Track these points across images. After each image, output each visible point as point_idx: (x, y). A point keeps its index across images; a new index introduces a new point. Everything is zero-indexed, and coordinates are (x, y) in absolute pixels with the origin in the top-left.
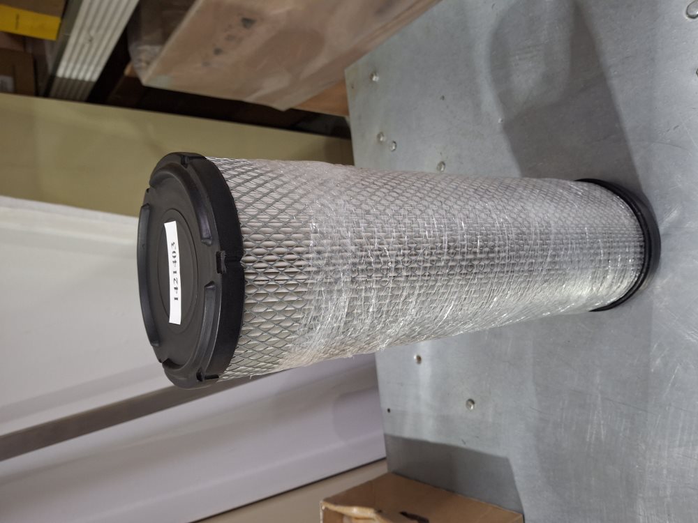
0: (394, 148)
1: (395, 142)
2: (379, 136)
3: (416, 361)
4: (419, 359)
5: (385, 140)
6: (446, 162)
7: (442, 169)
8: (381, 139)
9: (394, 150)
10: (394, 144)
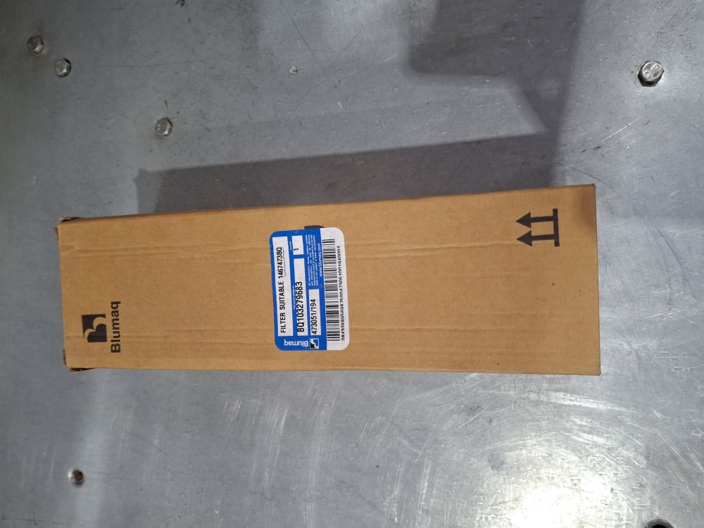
0: (65, 71)
1: (68, 61)
2: (32, 42)
3: (74, 480)
4: (79, 476)
5: (44, 52)
6: (173, 121)
7: (166, 133)
8: (37, 49)
9: (65, 75)
10: (66, 64)
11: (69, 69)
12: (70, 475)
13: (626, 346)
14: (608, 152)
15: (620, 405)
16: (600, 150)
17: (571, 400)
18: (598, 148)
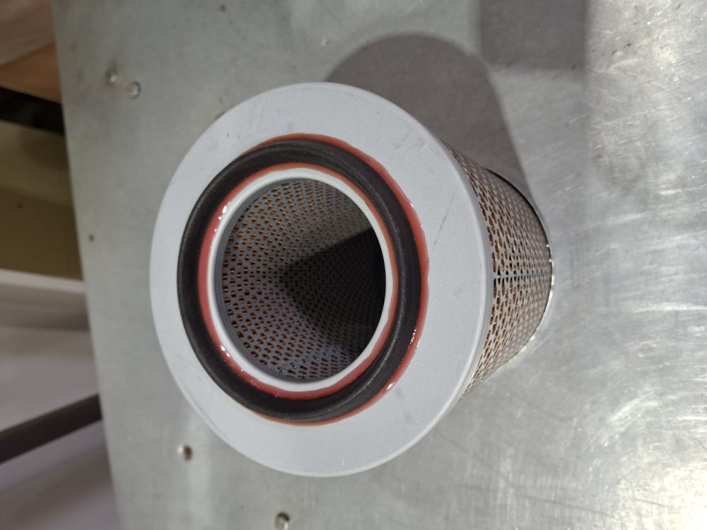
0: (136, 93)
3: (184, 456)
4: (188, 452)
5: (119, 80)
8: (113, 79)
9: (137, 96)
10: (136, 87)
11: (139, 90)
12: (181, 450)
13: (692, 241)
14: (640, 47)
15: (697, 304)
16: (631, 47)
17: (643, 307)
18: (629, 45)
